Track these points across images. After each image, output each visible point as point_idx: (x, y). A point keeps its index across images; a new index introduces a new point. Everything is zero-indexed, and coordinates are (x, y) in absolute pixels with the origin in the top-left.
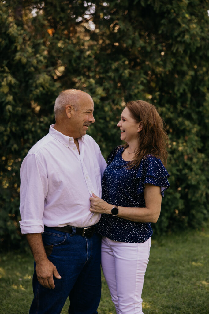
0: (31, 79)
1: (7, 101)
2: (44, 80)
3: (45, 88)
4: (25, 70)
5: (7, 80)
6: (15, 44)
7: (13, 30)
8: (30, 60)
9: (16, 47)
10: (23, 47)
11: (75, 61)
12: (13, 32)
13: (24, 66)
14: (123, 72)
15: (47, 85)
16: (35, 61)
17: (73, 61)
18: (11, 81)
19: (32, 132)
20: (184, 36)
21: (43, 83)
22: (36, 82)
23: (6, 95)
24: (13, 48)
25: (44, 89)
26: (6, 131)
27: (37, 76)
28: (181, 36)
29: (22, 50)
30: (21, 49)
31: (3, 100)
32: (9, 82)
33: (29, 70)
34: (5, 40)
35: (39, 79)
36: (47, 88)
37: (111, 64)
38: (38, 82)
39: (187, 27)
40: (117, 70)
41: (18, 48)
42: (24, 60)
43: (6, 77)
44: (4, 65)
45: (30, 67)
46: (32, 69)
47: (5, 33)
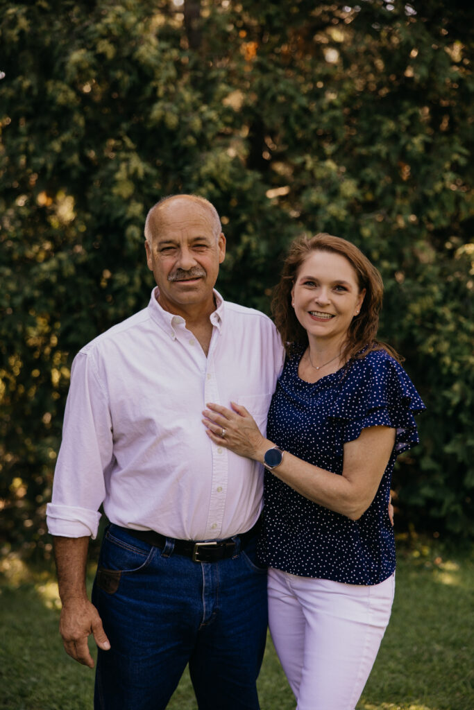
0: (187, 163)
1: (128, 216)
2: (217, 166)
3: (222, 184)
4: (175, 144)
5: (128, 168)
6: (153, 84)
7: (148, 51)
8: (184, 119)
9: (155, 90)
10: (172, 88)
11: (298, 118)
12: (147, 56)
13: (172, 134)
14: (409, 142)
15: (225, 177)
16: (196, 123)
17: (292, 120)
18: (136, 171)
21: (216, 173)
22: (198, 170)
23: (127, 202)
24: (148, 92)
25: (217, 185)
26: (131, 283)
27: (204, 155)
29: (169, 96)
30: (167, 93)
31: (121, 213)
32: (132, 171)
33: (184, 143)
34: (130, 73)
35: (204, 164)
36: (226, 184)
37: (380, 123)
38: (205, 170)
40: (394, 137)
41: (161, 92)
42: (172, 120)
43: (127, 160)
44: (121, 133)
45: (185, 137)
46: (191, 140)
47: (129, 58)
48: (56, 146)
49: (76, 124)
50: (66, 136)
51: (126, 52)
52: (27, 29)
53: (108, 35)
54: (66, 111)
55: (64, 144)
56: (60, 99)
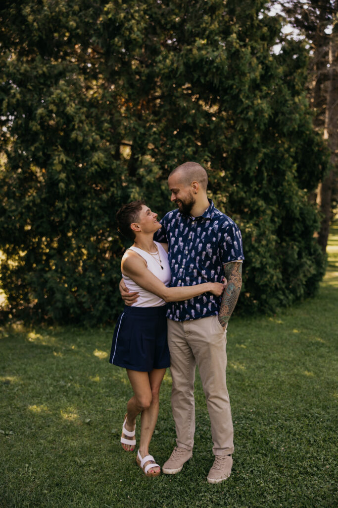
0: (87, 157)
1: (60, 178)
2: (99, 159)
3: (101, 166)
4: (82, 149)
5: (59, 159)
6: (73, 123)
7: (70, 109)
8: (86, 138)
9: (74, 125)
10: (81, 125)
11: (140, 138)
12: (70, 111)
13: (81, 144)
14: (186, 150)
15: (102, 163)
16: (91, 140)
17: (137, 139)
18: (62, 160)
19: (89, 209)
20: (247, 113)
21: (97, 161)
22: (91, 160)
23: (60, 172)
24: (71, 126)
25: (99, 166)
26: (63, 207)
27: (94, 154)
28: (245, 112)
29: (80, 129)
30: (79, 127)
31: (56, 177)
32: (61, 160)
33: (85, 148)
34: (63, 118)
35: (93, 157)
36: (103, 166)
37: (175, 141)
38: (93, 160)
39: (250, 104)
40: (180, 148)
41: (76, 127)
42: (80, 139)
43: (59, 156)
44: (57, 144)
45: (86, 145)
46: (88, 147)
47: (63, 112)
48: (33, 149)
49: (41, 139)
50: (37, 144)
51: (61, 109)
52: (20, 99)
53: (54, 102)
54: (36, 134)
55: (35, 148)
56: (34, 128)
